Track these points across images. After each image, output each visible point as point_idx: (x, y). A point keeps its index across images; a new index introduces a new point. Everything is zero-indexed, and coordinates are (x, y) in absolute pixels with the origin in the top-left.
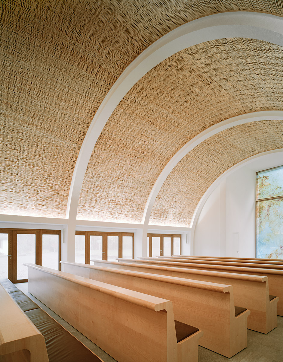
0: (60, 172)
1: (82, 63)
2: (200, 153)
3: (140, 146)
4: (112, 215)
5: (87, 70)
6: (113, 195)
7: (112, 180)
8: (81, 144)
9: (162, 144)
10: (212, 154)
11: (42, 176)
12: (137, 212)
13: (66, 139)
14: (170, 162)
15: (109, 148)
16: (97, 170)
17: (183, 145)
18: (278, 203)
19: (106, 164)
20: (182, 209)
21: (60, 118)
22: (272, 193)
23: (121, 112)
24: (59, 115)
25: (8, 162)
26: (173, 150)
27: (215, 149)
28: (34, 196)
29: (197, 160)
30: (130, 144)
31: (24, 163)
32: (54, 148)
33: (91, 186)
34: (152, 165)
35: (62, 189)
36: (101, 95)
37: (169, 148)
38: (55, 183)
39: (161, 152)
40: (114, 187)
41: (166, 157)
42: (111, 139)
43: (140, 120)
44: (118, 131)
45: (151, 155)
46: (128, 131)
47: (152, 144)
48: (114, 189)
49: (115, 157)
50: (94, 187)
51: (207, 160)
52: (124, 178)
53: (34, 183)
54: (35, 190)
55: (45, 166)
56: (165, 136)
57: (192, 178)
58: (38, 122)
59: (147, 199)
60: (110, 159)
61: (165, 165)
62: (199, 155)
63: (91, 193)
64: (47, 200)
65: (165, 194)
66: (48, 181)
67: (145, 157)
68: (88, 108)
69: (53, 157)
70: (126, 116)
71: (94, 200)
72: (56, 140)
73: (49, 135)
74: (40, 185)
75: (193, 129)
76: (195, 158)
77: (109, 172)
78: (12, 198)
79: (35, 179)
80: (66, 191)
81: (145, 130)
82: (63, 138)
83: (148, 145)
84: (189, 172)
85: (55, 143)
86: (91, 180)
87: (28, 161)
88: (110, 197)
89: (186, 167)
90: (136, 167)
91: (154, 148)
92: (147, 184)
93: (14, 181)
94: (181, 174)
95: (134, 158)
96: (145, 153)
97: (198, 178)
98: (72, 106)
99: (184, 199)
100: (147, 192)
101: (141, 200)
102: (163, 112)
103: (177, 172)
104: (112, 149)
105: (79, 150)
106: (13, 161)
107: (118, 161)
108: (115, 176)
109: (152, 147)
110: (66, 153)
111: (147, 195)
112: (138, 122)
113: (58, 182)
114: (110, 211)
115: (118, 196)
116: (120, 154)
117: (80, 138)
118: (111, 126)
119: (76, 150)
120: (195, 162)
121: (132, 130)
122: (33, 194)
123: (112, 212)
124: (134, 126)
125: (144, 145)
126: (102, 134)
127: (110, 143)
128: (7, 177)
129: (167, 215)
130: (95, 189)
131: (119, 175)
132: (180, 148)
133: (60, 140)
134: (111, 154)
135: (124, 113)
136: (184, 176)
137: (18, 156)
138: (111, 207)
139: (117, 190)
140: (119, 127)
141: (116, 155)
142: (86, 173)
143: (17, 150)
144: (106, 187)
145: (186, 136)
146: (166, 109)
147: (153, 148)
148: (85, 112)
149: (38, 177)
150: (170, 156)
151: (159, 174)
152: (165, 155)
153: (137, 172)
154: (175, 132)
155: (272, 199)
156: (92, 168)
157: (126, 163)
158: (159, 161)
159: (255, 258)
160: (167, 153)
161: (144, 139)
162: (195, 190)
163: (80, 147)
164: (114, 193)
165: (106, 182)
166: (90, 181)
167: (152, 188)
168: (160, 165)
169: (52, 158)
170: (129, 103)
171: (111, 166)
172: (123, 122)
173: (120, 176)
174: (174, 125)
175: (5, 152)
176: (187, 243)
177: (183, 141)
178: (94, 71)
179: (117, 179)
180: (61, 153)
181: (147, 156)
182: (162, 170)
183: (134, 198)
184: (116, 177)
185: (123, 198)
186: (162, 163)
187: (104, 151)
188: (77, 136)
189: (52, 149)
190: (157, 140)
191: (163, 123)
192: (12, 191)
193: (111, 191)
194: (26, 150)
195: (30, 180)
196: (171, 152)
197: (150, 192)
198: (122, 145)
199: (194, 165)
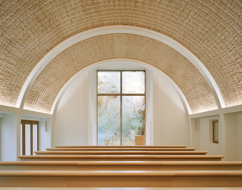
18: (114, 99)
22: (109, 90)
34: (49, 39)
59: (27, 76)
77: (5, 29)
155: (109, 95)
159: (96, 145)
176: (46, 131)
179: (9, 43)
185: (6, 70)
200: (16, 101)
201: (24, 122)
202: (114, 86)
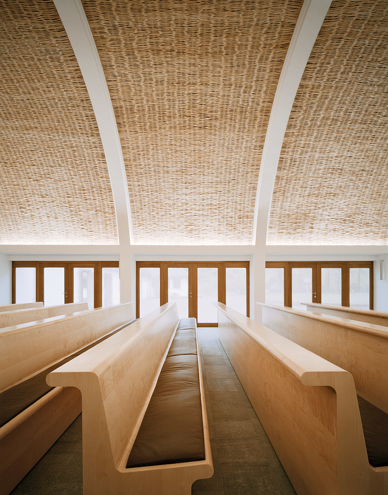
0: (92, 181)
2: (342, 70)
3: (191, 106)
4: (191, 234)
6: (184, 201)
7: (173, 177)
8: (98, 135)
9: (231, 85)
10: (379, 59)
11: (73, 191)
12: (240, 223)
13: (77, 134)
14: (272, 114)
15: (141, 127)
16: (142, 167)
17: (281, 69)
19: (151, 154)
20: (354, 207)
21: (52, 107)
23: (114, 59)
24: (48, 104)
25: (33, 182)
26: (265, 88)
27: (379, 43)
28: (73, 219)
29: (344, 88)
30: (172, 109)
31: (49, 179)
32: (70, 150)
33: (142, 193)
34: (236, 133)
35: (104, 204)
36: (65, 46)
37: (254, 88)
38: (92, 198)
39: (241, 103)
40: (180, 187)
41: (259, 108)
42: (135, 111)
43: (154, 58)
44: (136, 94)
45: (222, 115)
46: (151, 86)
47: (211, 93)
48: (182, 191)
49: (159, 138)
50: (148, 194)
51: (375, 80)
52: (192, 169)
53: (69, 202)
54: (71, 211)
55: (72, 178)
56: (223, 66)
57: (358, 135)
58: (34, 123)
60: (153, 144)
61: (265, 125)
62: (339, 75)
63: (146, 204)
64: (90, 222)
65: (294, 182)
66: (83, 197)
67: (213, 123)
68: (69, 76)
69: (76, 164)
70: (128, 62)
71: (154, 213)
72: (67, 139)
73: (56, 134)
74: (76, 203)
75: (274, 22)
76: (337, 87)
77: (162, 165)
78: (51, 225)
79: (68, 197)
80: (110, 207)
81: (177, 71)
82: (73, 134)
83: (204, 98)
84: (339, 123)
85: (68, 143)
86: (140, 183)
87: (51, 176)
88: (180, 204)
89: (322, 116)
90: (204, 146)
91: (221, 100)
92: (243, 171)
93: (47, 204)
94: (318, 133)
95: (192, 131)
96: (209, 114)
97: (375, 129)
98: (50, 83)
99: (351, 184)
100: (249, 185)
101: (242, 203)
102: (176, 20)
103: (305, 132)
104: (147, 127)
105: (101, 143)
106: (37, 180)
107: (168, 143)
108: (174, 170)
109: (215, 98)
110: (88, 154)
111: (251, 191)
112: (152, 63)
113: (96, 195)
114: (185, 228)
115: (193, 201)
116: (163, 130)
117: (93, 126)
118: (120, 90)
119: (97, 145)
120: (341, 94)
121: (155, 82)
122: (72, 216)
123: (189, 229)
124: (152, 73)
125: (198, 102)
126: (115, 108)
127: (137, 118)
128: (38, 200)
129: (312, 224)
130: (150, 196)
131: (182, 167)
132: (278, 77)
133: (71, 137)
134: (149, 136)
135: (119, 58)
136: (328, 136)
137: (39, 173)
138: (186, 221)
139: (188, 192)
140: (132, 86)
141: (159, 135)
142: (127, 176)
143: (34, 165)
145: (271, 45)
146: (175, 9)
147: (218, 101)
148: (71, 83)
149: (70, 193)
150: (266, 105)
151: (261, 147)
152: (255, 105)
153: (211, 154)
154: (236, 50)
157: (183, 142)
158: (247, 120)
160: (256, 100)
161: (189, 89)
162: (379, 160)
165: (164, 181)
166: (139, 185)
167: (257, 176)
168: (254, 128)
169: (75, 166)
170: (110, 35)
171: (160, 155)
172: (130, 74)
173: (184, 168)
174: (221, 36)
175: (25, 172)
176: (381, 279)
177: (272, 61)
180: (82, 156)
181: (216, 119)
182: (263, 137)
183: (224, 200)
184: (177, 172)
186: (257, 122)
187: (137, 135)
189: (69, 153)
190: (214, 82)
191: (198, 43)
192: (49, 216)
194: (43, 163)
195: (62, 199)
196: (263, 95)
197: (257, 184)
199: (344, 103)
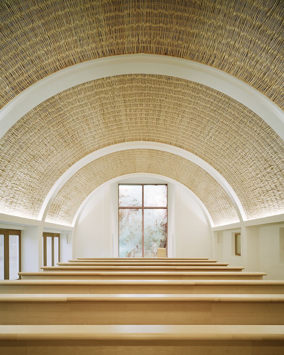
1: (113, 8)
4: (11, 205)
5: (108, 19)
12: (37, 204)
16: (16, 138)
18: (135, 212)
22: (131, 203)
41: (86, 151)
44: (69, 102)
45: (77, 143)
48: (24, 170)
49: (46, 130)
59: (49, 190)
67: (71, 144)
70: (91, 93)
77: (29, 145)
81: (93, 117)
88: (16, 179)
90: (57, 151)
91: (84, 138)
92: (56, 173)
95: (61, 140)
98: (47, 36)
100: (52, 182)
104: (48, 119)
105: (10, 99)
107: (45, 136)
108: (32, 153)
109: (84, 136)
111: (50, 186)
112: (94, 105)
114: (10, 199)
115: (24, 180)
116: (52, 128)
117: (22, 85)
118: (67, 93)
123: (11, 201)
124: (88, 107)
125: (79, 131)
129: (59, 212)
131: (37, 154)
144: (16, 164)
155: (131, 208)
156: (12, 132)
161: (84, 125)
163: (13, 96)
164: (22, 175)
167: (58, 179)
173: (37, 156)
176: (67, 243)
177: (109, 143)
178: (112, 27)
179: (32, 158)
181: (74, 143)
183: (38, 186)
185: (28, 184)
186: (80, 155)
188: (21, 79)
193: (20, 171)
196: (93, 148)
197: (55, 183)
198: (61, 120)
200: (37, 213)
201: (45, 235)
202: (136, 199)
